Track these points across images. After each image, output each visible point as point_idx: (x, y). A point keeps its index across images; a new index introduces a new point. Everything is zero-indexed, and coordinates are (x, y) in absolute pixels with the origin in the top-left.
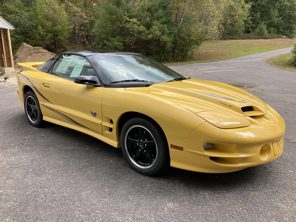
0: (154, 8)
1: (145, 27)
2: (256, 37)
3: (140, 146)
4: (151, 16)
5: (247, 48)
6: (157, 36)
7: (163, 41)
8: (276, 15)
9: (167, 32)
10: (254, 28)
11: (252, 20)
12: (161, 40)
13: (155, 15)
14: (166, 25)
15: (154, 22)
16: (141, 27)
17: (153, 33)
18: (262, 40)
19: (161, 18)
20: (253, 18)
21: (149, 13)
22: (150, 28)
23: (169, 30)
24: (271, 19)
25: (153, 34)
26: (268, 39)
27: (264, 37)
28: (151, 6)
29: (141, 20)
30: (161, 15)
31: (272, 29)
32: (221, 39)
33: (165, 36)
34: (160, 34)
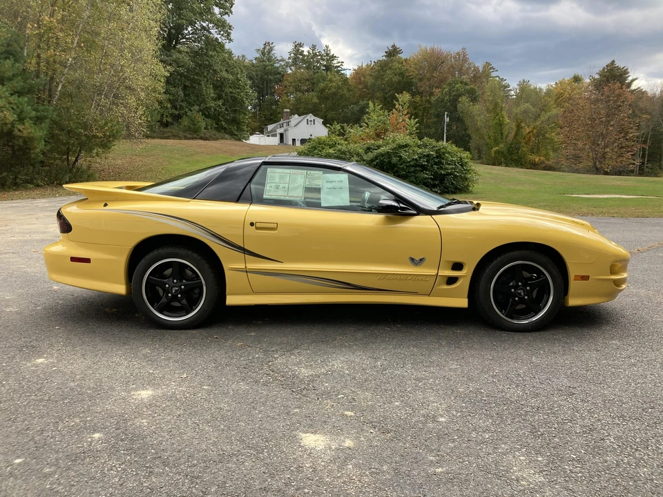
2: (189, 136)
5: (187, 156)
6: (6, 124)
7: (20, 137)
8: (212, 95)
9: (29, 116)
10: (177, 118)
11: (170, 100)
12: (16, 132)
14: (26, 99)
18: (201, 142)
20: (171, 98)
24: (204, 101)
26: (209, 140)
27: (202, 135)
31: (209, 121)
32: (148, 137)
33: (27, 124)
34: (12, 119)
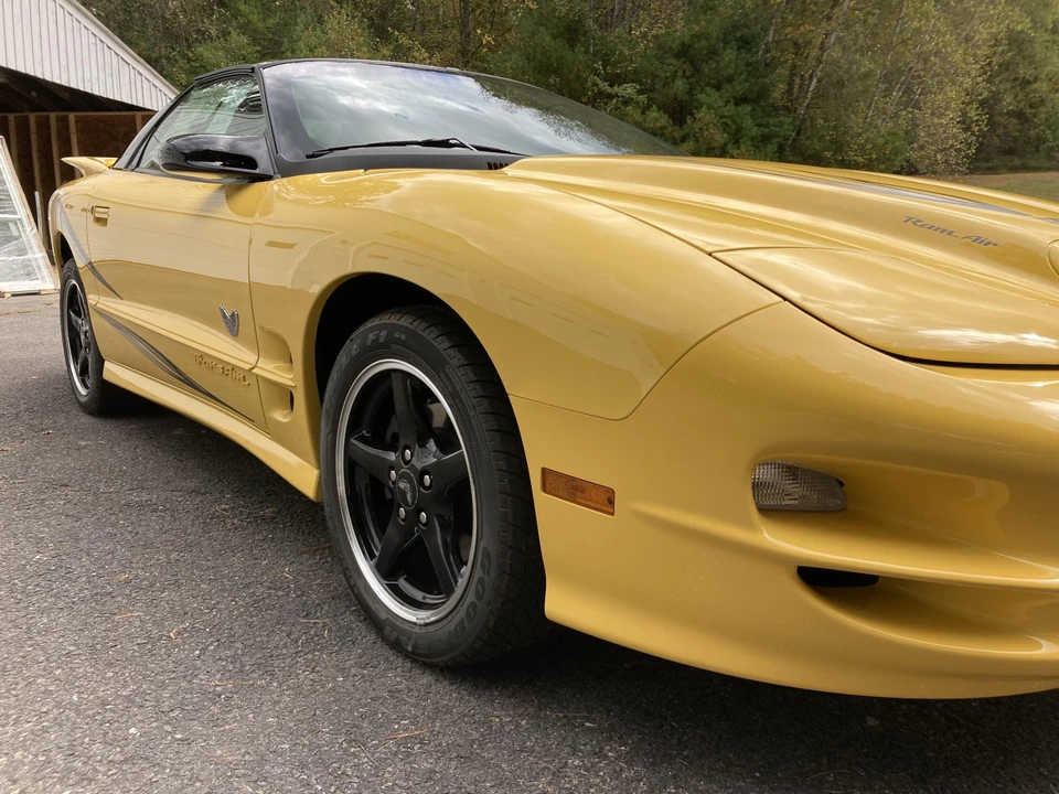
0: (703, 43)
1: (666, 117)
3: (402, 485)
4: (693, 76)
9: (750, 135)
13: (706, 70)
14: (749, 108)
15: (702, 97)
16: (654, 114)
17: (698, 135)
19: (730, 80)
21: (685, 62)
22: (688, 117)
23: (759, 125)
25: (697, 140)
28: (694, 36)
29: (652, 90)
30: (731, 71)
34: (722, 141)
